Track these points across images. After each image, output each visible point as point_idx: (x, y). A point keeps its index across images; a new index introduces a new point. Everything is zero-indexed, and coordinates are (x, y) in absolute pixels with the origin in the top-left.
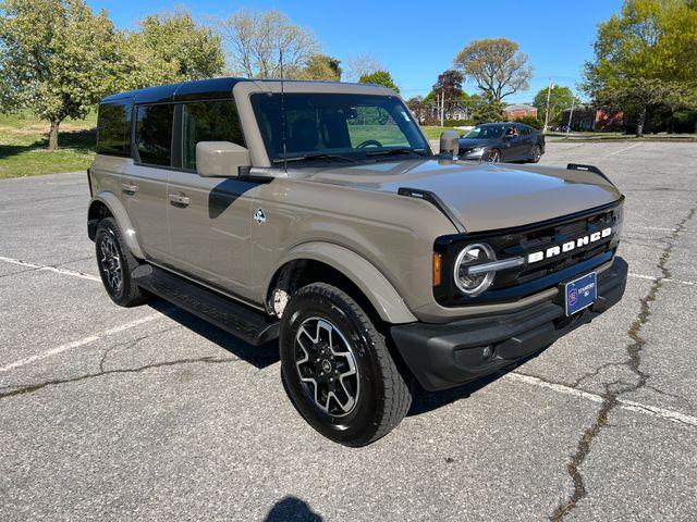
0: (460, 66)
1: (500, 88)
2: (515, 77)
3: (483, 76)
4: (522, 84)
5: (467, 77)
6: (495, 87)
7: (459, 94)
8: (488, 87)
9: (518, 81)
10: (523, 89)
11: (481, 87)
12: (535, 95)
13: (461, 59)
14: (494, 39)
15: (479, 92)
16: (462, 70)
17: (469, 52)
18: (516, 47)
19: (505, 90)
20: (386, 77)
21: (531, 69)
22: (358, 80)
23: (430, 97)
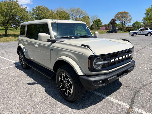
1: (124, 22)
2: (128, 20)
3: (121, 20)
4: (130, 21)
5: (117, 20)
6: (123, 22)
7: (115, 23)
8: (122, 22)
9: (128, 21)
10: (130, 23)
11: (120, 22)
12: (133, 23)
13: (116, 16)
14: (123, 12)
15: (120, 23)
16: (116, 18)
17: (117, 14)
18: (128, 13)
19: (126, 23)
20: (100, 20)
21: (132, 18)
22: (93, 21)
23: (109, 24)
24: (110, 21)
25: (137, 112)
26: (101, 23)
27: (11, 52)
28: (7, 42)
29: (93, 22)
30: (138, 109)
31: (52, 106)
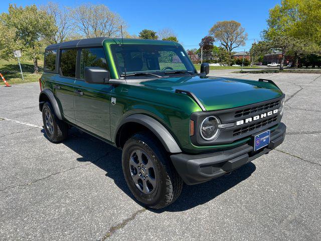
1: (231, 44)
6: (229, 44)
8: (226, 44)
9: (240, 41)
10: (243, 45)
11: (222, 44)
18: (240, 25)
19: (234, 45)
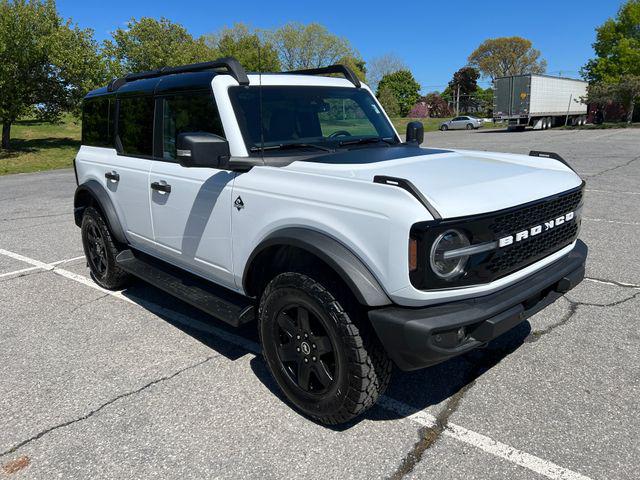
0: (475, 63)
3: (496, 72)
7: (474, 88)
13: (476, 57)
14: (508, 38)
16: (476, 67)
17: (483, 50)
20: (408, 75)
21: (543, 64)
22: (380, 79)
23: (447, 92)
24: (451, 78)
25: (460, 443)
26: (416, 88)
27: (16, 216)
28: (9, 176)
29: (382, 83)
30: (466, 430)
31: (125, 428)
